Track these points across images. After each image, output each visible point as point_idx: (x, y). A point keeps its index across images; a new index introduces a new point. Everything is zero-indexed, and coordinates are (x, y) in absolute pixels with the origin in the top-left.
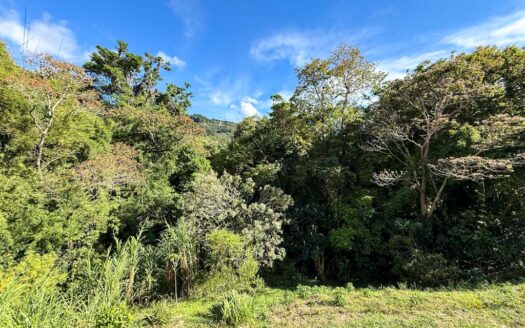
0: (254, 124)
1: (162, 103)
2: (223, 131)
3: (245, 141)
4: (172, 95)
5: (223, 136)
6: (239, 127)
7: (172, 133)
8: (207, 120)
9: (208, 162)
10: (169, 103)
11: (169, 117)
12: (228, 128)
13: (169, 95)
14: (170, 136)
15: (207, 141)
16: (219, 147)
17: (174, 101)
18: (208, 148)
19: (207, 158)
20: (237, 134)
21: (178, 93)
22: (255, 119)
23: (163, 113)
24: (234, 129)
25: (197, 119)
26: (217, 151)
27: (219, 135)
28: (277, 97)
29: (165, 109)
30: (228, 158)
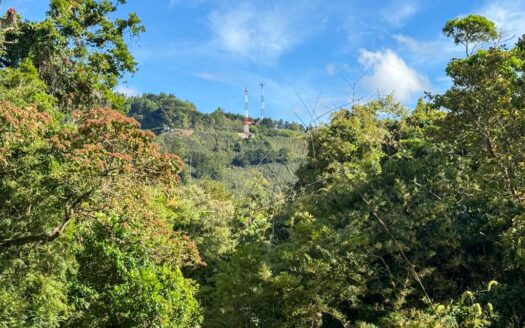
0: (375, 136)
1: (29, 63)
2: (257, 159)
3: (338, 207)
4: (68, 31)
5: (251, 178)
6: (315, 145)
7: (57, 171)
8: (195, 117)
9: (186, 288)
10: (56, 60)
11: (52, 110)
12: (276, 146)
13: (55, 32)
14: (50, 185)
15: (191, 199)
16: (236, 225)
17: (73, 55)
18: (192, 229)
19: (187, 272)
20: (309, 173)
21: (90, 21)
22: (383, 115)
23: (29, 97)
24: (299, 154)
25: (154, 116)
26: (227, 245)
27: (238, 174)
28: (475, 28)
29: (37, 82)
30: (266, 273)
